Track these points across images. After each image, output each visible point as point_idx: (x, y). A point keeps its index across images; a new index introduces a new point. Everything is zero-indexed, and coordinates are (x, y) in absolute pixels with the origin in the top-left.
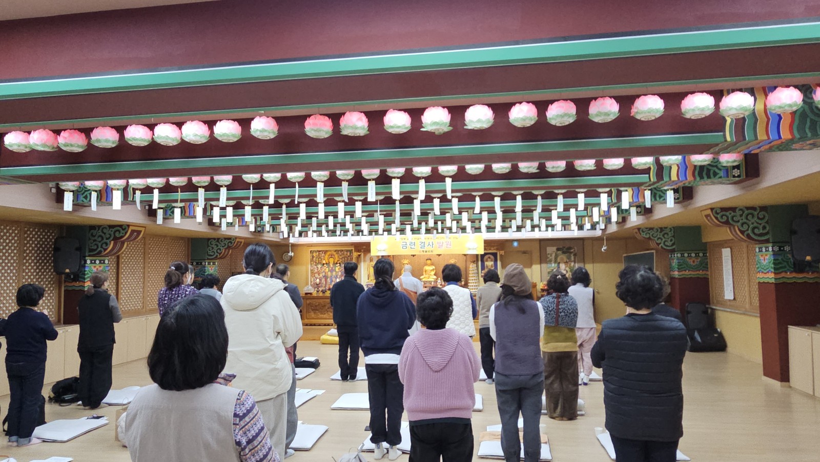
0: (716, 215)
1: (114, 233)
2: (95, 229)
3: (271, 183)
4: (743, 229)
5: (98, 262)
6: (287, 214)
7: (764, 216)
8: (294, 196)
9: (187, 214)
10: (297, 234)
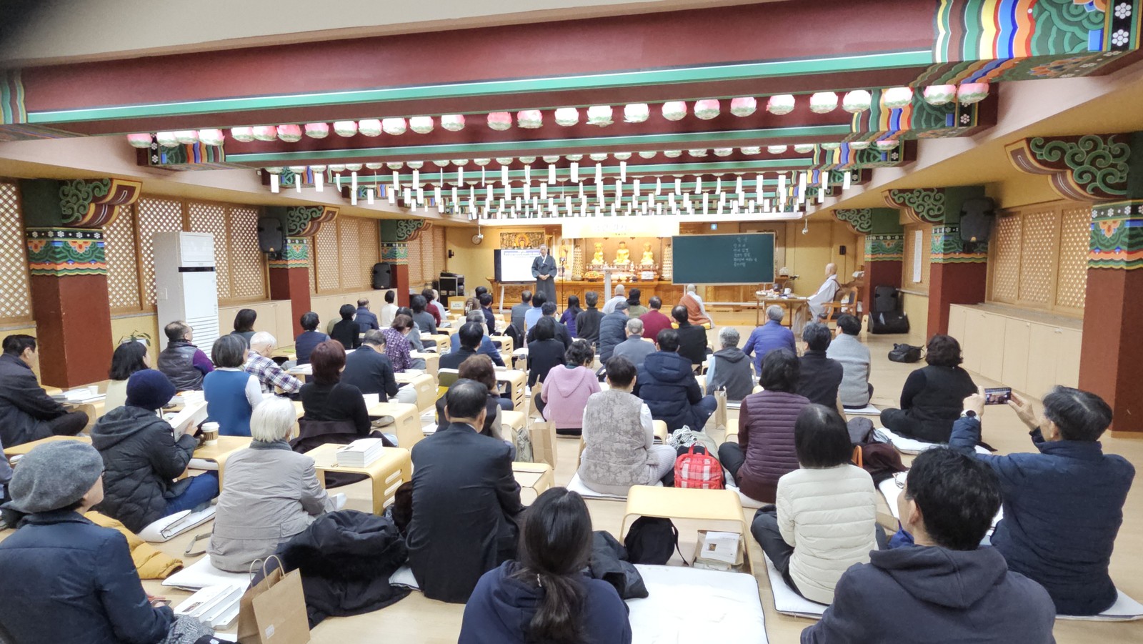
0: (893, 197)
2: (293, 210)
3: (459, 166)
4: (918, 211)
5: (297, 242)
6: (475, 195)
7: (941, 198)
8: (481, 179)
9: (379, 195)
10: (486, 215)
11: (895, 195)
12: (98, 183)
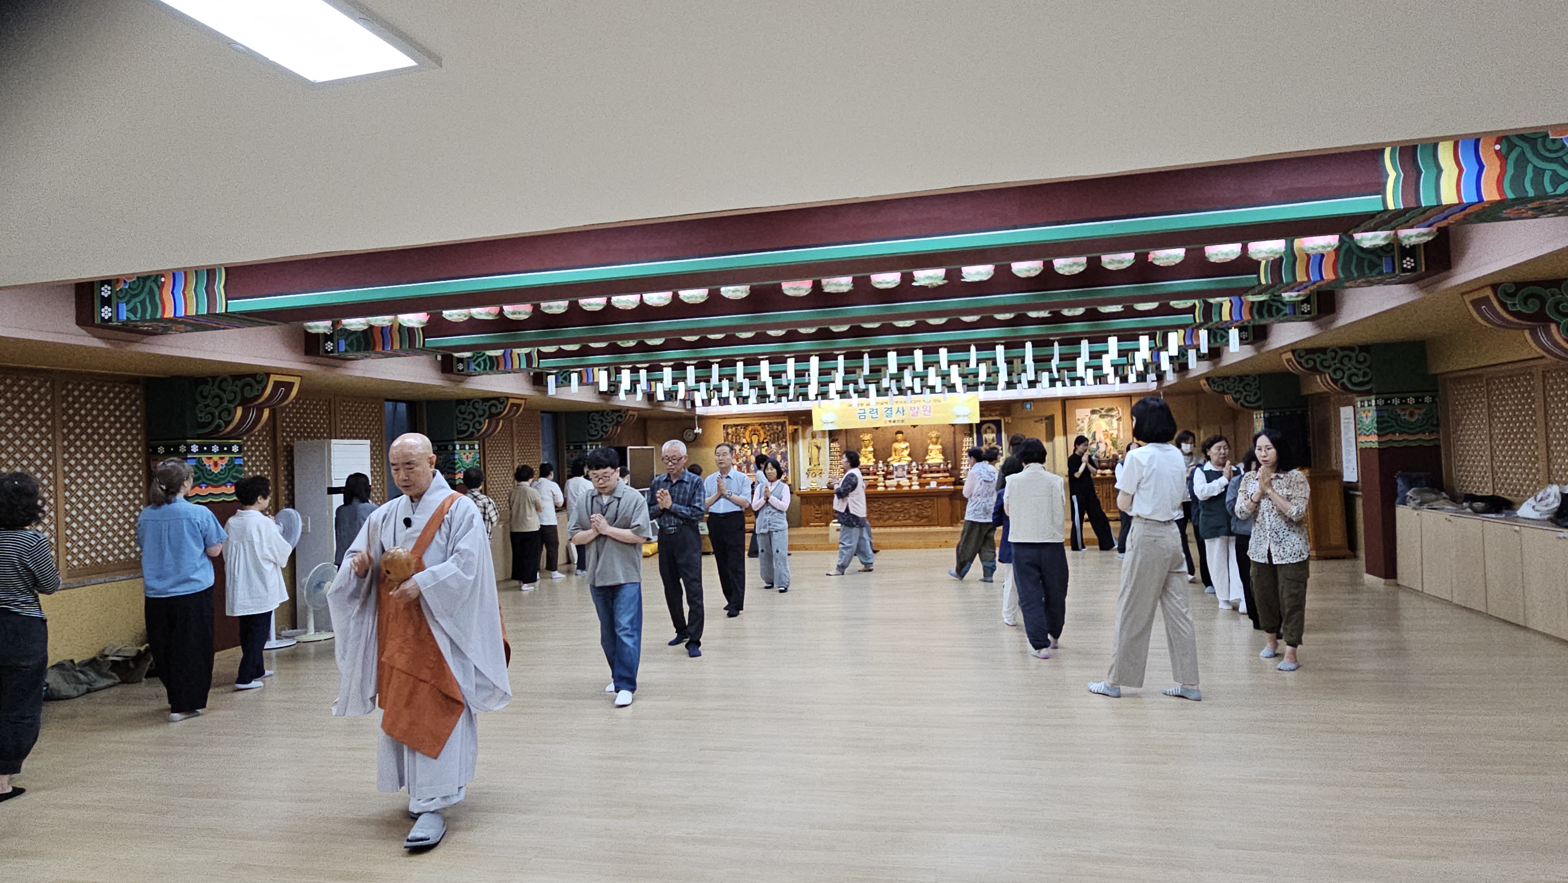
0: (1299, 360)
1: (490, 408)
2: (464, 404)
4: (1335, 377)
5: (467, 447)
7: (1365, 359)
9: (585, 380)
11: (1301, 357)
12: (250, 380)
